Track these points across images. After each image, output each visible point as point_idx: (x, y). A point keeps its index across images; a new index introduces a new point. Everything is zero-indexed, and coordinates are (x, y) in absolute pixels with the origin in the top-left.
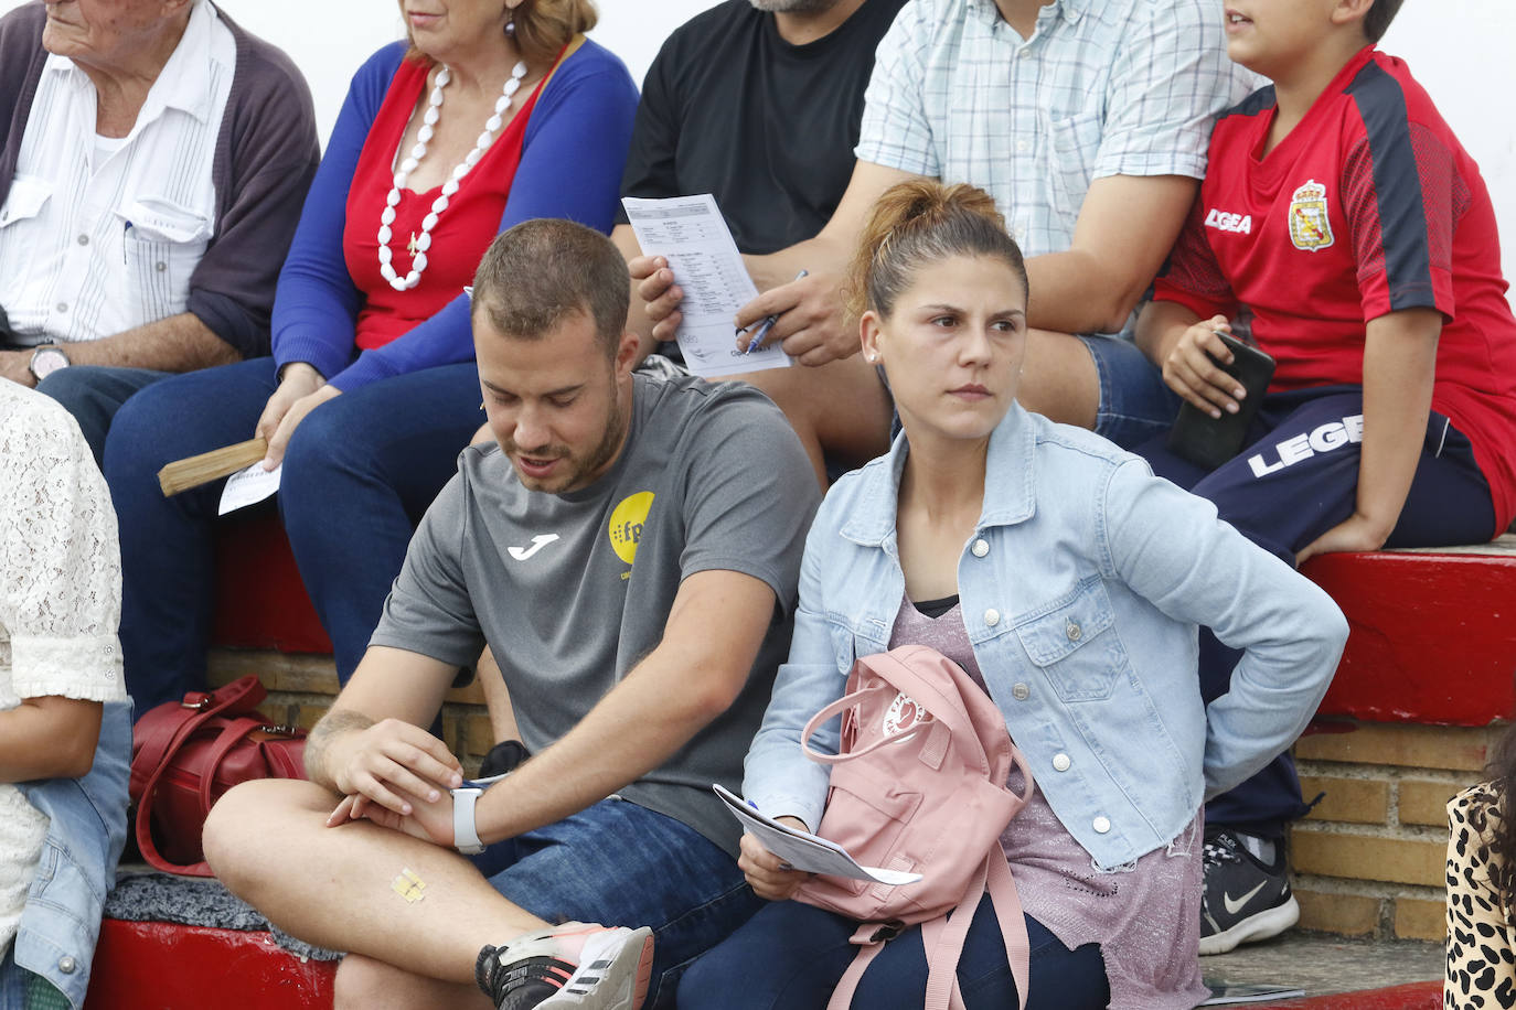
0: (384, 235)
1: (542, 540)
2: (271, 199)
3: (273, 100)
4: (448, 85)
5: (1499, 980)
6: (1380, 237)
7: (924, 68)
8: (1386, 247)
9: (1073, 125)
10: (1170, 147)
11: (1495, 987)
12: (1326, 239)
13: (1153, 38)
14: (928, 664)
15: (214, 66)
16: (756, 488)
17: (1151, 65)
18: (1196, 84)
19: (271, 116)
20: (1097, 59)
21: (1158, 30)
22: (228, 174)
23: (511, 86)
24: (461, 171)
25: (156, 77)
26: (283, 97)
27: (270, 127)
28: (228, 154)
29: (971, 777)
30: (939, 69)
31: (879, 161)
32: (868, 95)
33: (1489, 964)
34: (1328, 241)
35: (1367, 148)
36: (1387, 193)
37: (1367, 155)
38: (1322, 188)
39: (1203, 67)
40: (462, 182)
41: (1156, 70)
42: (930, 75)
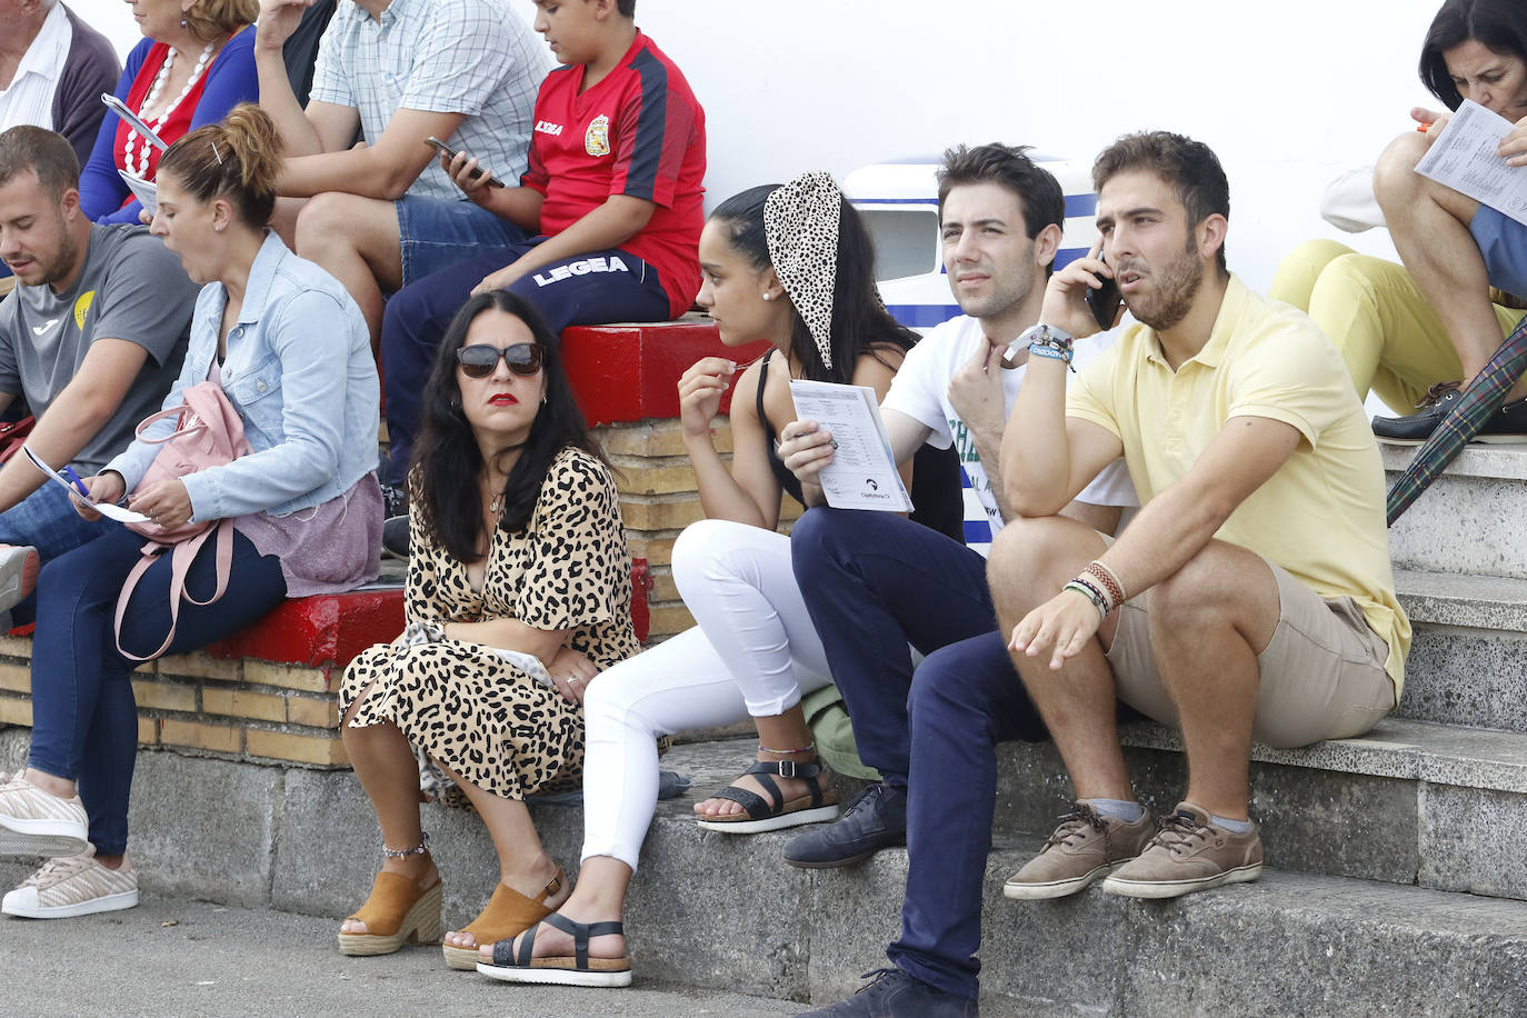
0: (129, 147)
1: (51, 323)
2: (81, 128)
3: (87, 66)
4: (176, 55)
5: (424, 581)
6: (632, 151)
7: (340, 45)
8: (634, 157)
9: (396, 82)
10: (432, 93)
11: (422, 585)
12: (605, 149)
13: (435, 28)
14: (205, 392)
15: (59, 46)
16: (134, 289)
17: (430, 44)
18: (454, 57)
19: (86, 74)
20: (409, 41)
21: (438, 23)
22: (59, 112)
23: (203, 58)
24: (171, 109)
25: (25, 52)
26: (92, 65)
27: (84, 83)
28: (59, 101)
29: (224, 459)
30: (348, 47)
31: (323, 99)
32: (316, 63)
33: (419, 571)
34: (607, 151)
35: (639, 101)
36: (644, 127)
37: (640, 104)
38: (606, 119)
39: (461, 45)
40: (171, 115)
41: (432, 48)
42: (343, 51)
